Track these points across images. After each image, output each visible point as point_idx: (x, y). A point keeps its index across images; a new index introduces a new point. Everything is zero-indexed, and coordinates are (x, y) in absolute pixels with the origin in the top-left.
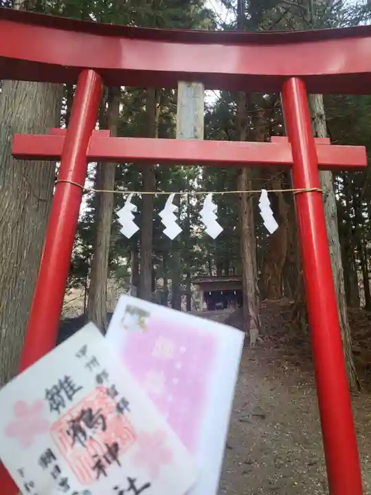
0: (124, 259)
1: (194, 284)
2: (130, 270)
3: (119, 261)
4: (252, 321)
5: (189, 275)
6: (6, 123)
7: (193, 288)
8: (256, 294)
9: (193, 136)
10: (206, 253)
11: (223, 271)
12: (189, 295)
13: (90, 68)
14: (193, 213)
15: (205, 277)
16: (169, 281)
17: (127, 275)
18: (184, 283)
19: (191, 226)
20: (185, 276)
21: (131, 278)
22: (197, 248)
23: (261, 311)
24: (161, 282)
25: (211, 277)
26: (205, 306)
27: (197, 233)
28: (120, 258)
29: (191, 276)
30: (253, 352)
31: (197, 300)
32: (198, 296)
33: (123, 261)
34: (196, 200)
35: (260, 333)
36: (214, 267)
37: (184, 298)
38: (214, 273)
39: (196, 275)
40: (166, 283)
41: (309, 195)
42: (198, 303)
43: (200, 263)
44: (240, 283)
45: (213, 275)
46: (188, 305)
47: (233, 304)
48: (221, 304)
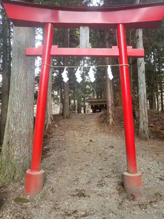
0: (56, 92)
1: (87, 102)
2: (59, 97)
3: (54, 93)
4: (110, 116)
5: (84, 99)
6: (17, 40)
7: (86, 104)
8: (112, 105)
9: (85, 47)
10: (92, 89)
11: (99, 97)
12: (85, 107)
13: (50, 23)
14: (86, 70)
15: (92, 99)
16: (76, 101)
17: (58, 99)
18: (83, 102)
19: (85, 77)
20: (83, 99)
21: (60, 100)
22: (88, 87)
23: (114, 112)
24: (72, 101)
25: (94, 99)
26: (91, 111)
27: (88, 80)
28: (55, 92)
29: (86, 99)
30: (111, 127)
31: (89, 109)
32: (89, 107)
33: (56, 93)
34: (87, 64)
35: (113, 120)
36: (95, 94)
37: (83, 108)
38: (95, 97)
39: (87, 98)
40: (75, 102)
41: (124, 66)
42: (88, 110)
43: (89, 93)
44: (106, 101)
45: (95, 98)
46: (84, 111)
47: (104, 110)
48: (98, 110)
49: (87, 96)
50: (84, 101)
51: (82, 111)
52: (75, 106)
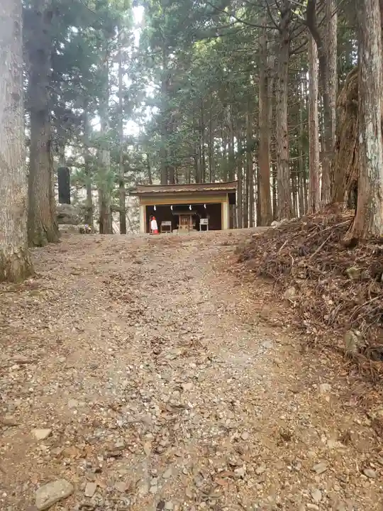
5: (122, 185)
12: (123, 212)
18: (116, 195)
29: (126, 186)
37: (116, 216)
40: (89, 195)
46: (121, 225)
47: (186, 223)
48: (169, 223)
49: (130, 179)
50: (121, 195)
51: (116, 226)
52: (90, 209)
